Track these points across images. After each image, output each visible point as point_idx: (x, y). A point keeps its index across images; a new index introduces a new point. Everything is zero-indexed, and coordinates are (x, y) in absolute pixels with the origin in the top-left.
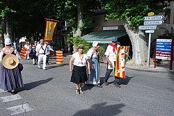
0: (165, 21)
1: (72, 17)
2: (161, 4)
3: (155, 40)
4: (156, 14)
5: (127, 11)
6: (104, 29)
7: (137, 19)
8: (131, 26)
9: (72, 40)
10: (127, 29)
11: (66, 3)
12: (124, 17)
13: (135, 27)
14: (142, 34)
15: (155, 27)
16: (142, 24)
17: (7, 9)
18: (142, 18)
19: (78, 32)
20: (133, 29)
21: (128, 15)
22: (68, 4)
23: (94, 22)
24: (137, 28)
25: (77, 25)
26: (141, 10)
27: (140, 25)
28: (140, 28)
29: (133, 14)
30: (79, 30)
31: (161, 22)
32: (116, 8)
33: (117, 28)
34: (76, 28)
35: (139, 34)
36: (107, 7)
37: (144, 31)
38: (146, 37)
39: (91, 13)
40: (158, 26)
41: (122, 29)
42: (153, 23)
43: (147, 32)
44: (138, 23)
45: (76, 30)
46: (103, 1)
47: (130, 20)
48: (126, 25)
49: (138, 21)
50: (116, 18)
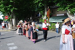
5: (68, 6)
6: (57, 15)
8: (70, 13)
9: (42, 21)
10: (68, 15)
11: (39, 4)
12: (67, 9)
20: (71, 15)
21: (69, 8)
22: (40, 5)
24: (73, 14)
29: (71, 7)
30: (45, 16)
32: (63, 5)
33: (63, 15)
34: (44, 15)
36: (58, 5)
39: (51, 8)
41: (66, 15)
44: (74, 12)
45: (44, 16)
46: (56, 2)
47: (70, 10)
48: (68, 13)
49: (74, 11)
50: (63, 10)
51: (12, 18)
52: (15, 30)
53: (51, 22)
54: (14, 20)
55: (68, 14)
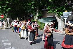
0: (72, 14)
1: (34, 12)
2: (70, 7)
4: (68, 11)
5: (56, 10)
6: (47, 17)
7: (60, 13)
8: (58, 16)
10: (56, 17)
12: (55, 12)
16: (62, 15)
17: (9, 8)
18: (62, 13)
19: (37, 18)
21: (57, 12)
22: (33, 7)
23: (43, 14)
24: (60, 17)
25: (36, 15)
26: (62, 9)
28: (62, 17)
30: (37, 17)
32: (52, 9)
33: (52, 17)
34: (36, 16)
35: (61, 19)
36: (48, 8)
37: (63, 18)
38: (64, 21)
39: (42, 10)
40: (69, 16)
41: (54, 17)
42: (67, 15)
43: (64, 18)
44: (60, 15)
46: (47, 6)
48: (56, 15)
50: (52, 12)
51: (7, 17)
52: (9, 28)
53: (42, 22)
54: (8, 19)
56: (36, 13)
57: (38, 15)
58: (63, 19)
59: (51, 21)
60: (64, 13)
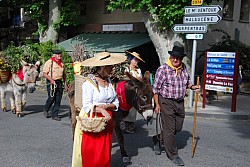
0: (224, 15)
3: (205, 54)
6: (105, 28)
7: (170, 11)
8: (158, 24)
9: (36, 49)
10: (150, 30)
12: (145, 6)
13: (166, 27)
14: (180, 40)
15: (204, 29)
18: (179, 9)
19: (50, 34)
20: (162, 31)
21: (154, 3)
23: (83, 13)
24: (169, 29)
25: (47, 18)
27: (175, 23)
28: (177, 28)
30: (51, 28)
31: (215, 19)
33: (129, 28)
34: (46, 25)
35: (173, 41)
37: (183, 35)
38: (186, 47)
40: (210, 25)
41: (140, 31)
42: (201, 19)
43: (189, 37)
44: (172, 18)
45: (46, 29)
47: (157, 13)
48: (149, 22)
49: (173, 15)
55: (151, 25)
56: (46, 10)
57: (55, 16)
58: (185, 40)
59: (124, 48)
60: (186, 9)
